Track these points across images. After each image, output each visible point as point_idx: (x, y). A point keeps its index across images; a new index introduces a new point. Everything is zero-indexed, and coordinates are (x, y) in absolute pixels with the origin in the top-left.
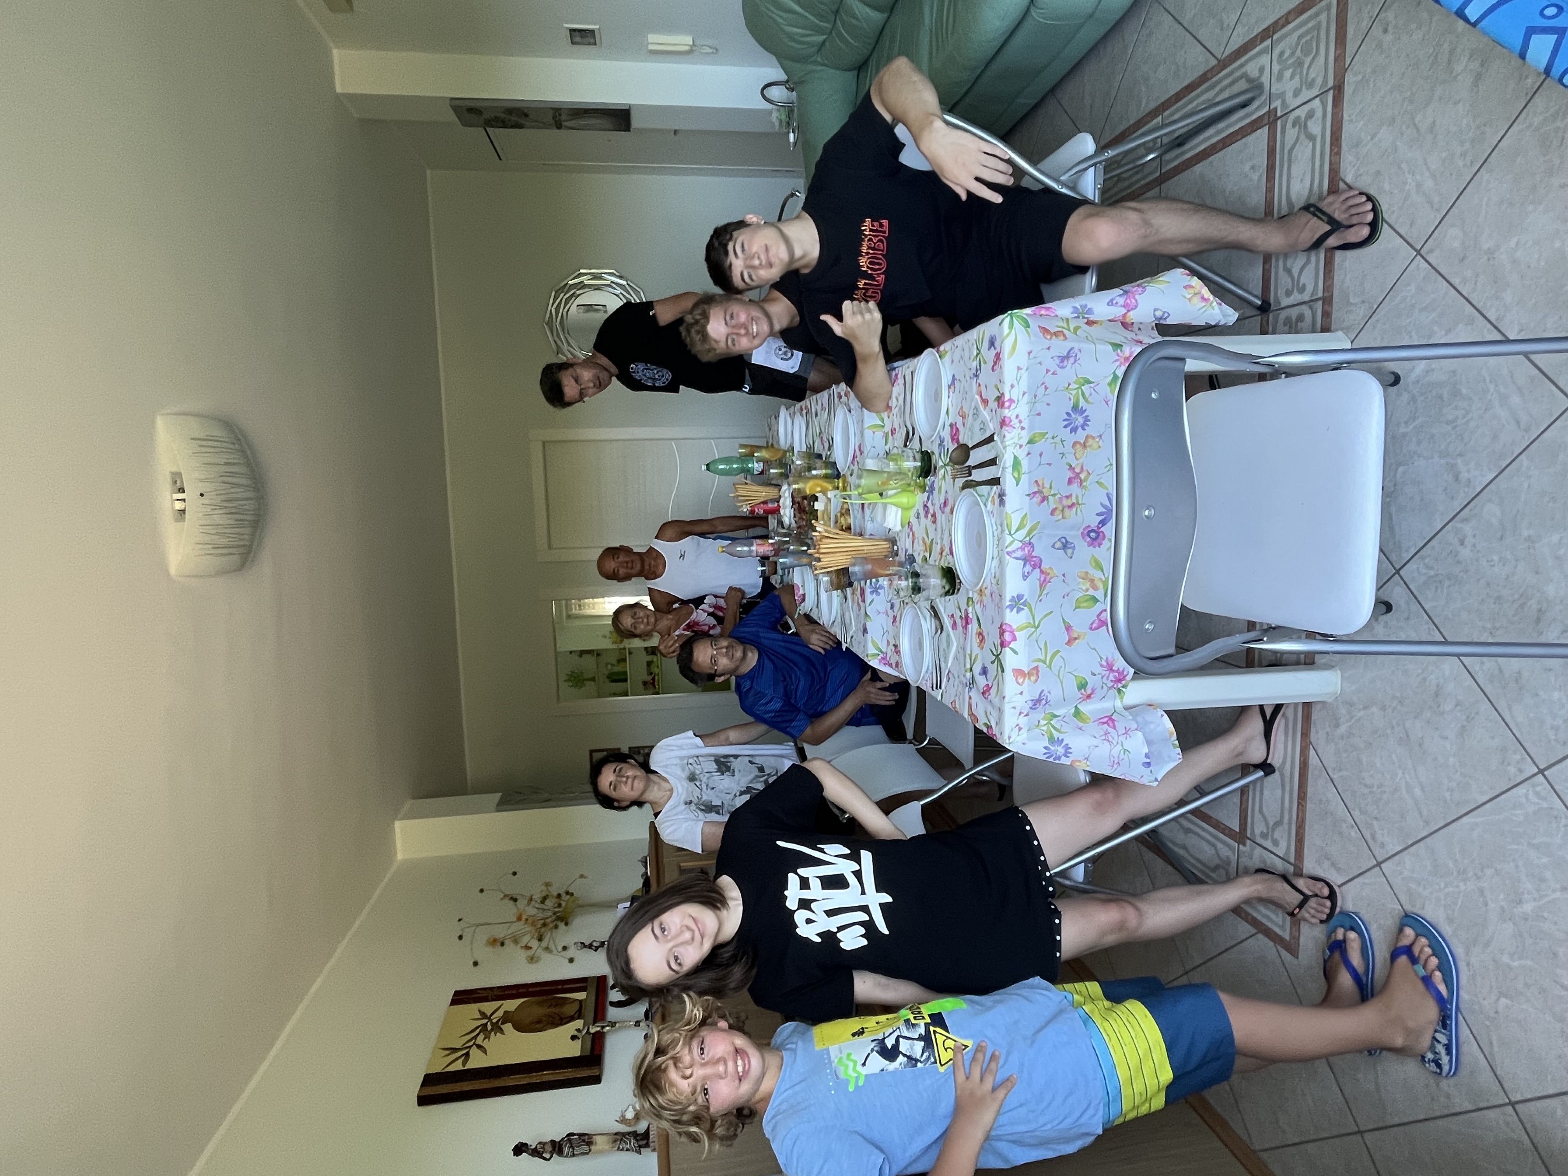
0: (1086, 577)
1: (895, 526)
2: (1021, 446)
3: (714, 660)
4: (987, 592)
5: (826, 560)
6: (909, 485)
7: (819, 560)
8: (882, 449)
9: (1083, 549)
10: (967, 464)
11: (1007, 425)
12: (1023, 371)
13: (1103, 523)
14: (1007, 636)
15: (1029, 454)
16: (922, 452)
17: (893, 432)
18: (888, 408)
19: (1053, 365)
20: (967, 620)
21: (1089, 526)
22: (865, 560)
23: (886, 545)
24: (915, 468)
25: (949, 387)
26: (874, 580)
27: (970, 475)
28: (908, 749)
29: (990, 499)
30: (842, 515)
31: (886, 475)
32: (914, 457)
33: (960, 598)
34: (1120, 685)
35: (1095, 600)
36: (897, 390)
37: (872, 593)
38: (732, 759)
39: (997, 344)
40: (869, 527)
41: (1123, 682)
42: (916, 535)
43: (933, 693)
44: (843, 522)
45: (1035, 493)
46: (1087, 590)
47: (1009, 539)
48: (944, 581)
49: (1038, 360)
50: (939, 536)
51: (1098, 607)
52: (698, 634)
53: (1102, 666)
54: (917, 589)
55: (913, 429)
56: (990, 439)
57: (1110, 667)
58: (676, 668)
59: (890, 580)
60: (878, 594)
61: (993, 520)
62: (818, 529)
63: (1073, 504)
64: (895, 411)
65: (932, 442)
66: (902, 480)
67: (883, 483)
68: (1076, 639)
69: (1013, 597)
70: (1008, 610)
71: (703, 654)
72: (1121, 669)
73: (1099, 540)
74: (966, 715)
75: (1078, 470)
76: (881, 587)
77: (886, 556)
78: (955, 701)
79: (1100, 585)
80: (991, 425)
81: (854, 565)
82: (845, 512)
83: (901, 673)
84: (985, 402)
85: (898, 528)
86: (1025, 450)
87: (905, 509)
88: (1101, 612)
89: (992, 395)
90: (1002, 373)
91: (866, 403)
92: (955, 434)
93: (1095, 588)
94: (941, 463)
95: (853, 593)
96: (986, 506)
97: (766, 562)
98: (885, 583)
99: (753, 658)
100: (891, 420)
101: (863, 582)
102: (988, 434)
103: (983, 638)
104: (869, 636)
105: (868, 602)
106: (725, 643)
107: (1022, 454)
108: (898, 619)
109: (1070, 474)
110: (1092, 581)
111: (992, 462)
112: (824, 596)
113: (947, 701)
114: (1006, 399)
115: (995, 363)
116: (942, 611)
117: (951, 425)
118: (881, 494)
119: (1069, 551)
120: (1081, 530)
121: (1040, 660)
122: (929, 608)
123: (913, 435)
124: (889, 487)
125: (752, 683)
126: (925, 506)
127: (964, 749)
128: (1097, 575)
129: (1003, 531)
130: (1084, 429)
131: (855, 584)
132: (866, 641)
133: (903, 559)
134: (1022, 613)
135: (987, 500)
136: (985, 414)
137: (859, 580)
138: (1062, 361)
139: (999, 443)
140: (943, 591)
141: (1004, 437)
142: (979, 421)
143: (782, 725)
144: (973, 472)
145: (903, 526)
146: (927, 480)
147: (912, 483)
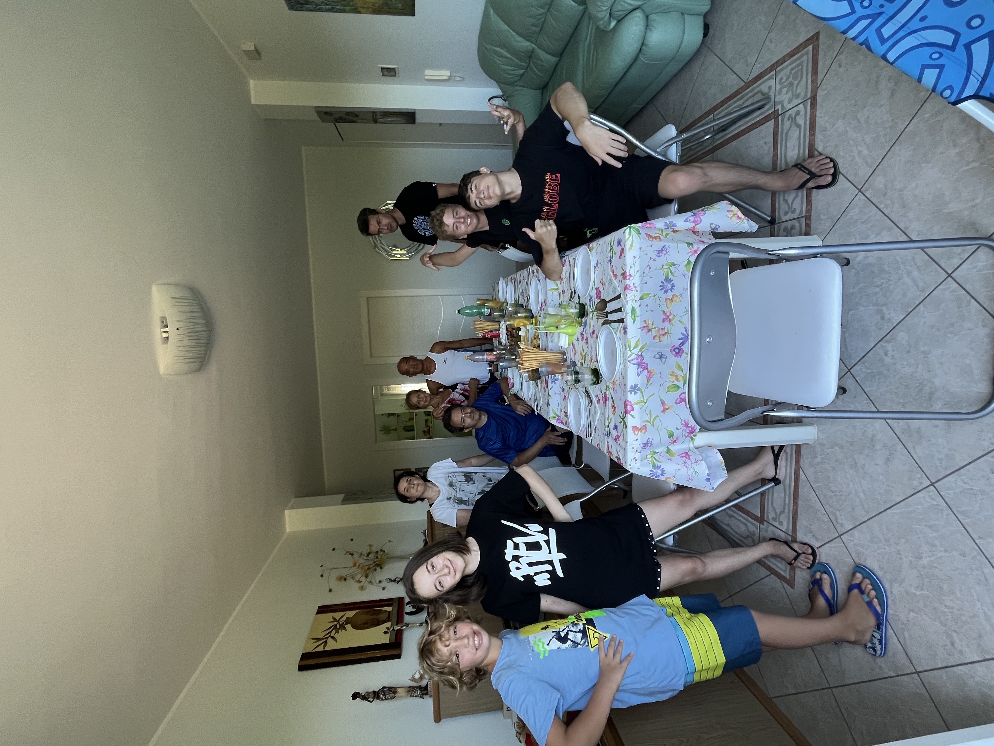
0: (673, 374)
1: (565, 345)
2: (636, 301)
3: (463, 420)
4: (617, 383)
5: (526, 364)
6: (573, 322)
7: (522, 364)
8: (557, 302)
9: (672, 359)
10: (605, 311)
11: (629, 289)
12: (637, 259)
13: (682, 344)
14: (629, 408)
15: (640, 305)
16: (580, 304)
17: (563, 292)
18: (561, 278)
19: (654, 256)
20: (606, 399)
21: (674, 346)
22: (548, 364)
23: (559, 356)
24: (576, 313)
25: (595, 267)
26: (553, 375)
27: (607, 317)
28: (572, 470)
29: (619, 330)
30: (535, 339)
31: (559, 317)
32: (576, 307)
33: (602, 386)
34: (692, 435)
35: (678, 387)
36: (566, 269)
37: (552, 382)
38: (473, 474)
39: (622, 244)
40: (550, 346)
41: (694, 433)
42: (577, 351)
43: (587, 439)
44: (535, 343)
45: (644, 327)
46: (673, 382)
47: (629, 353)
48: (593, 376)
49: (646, 252)
50: (590, 351)
51: (680, 391)
52: (454, 405)
53: (682, 424)
54: (577, 381)
55: (575, 290)
56: (619, 297)
57: (687, 425)
58: (442, 423)
59: (562, 375)
60: (555, 383)
61: (621, 342)
62: (521, 347)
63: (665, 334)
64: (564, 280)
65: (586, 298)
66: (569, 319)
67: (558, 322)
68: (667, 409)
69: (632, 386)
70: (629, 393)
71: (457, 417)
72: (693, 426)
73: (680, 354)
74: (605, 452)
75: (668, 314)
76: (557, 379)
77: (560, 362)
78: (599, 444)
79: (681, 379)
80: (619, 289)
81: (542, 367)
82: (537, 337)
83: (568, 427)
84: (616, 276)
85: (567, 346)
86: (638, 303)
87: (570, 335)
88: (682, 394)
89: (619, 272)
90: (625, 260)
91: (548, 275)
92: (598, 294)
93: (677, 380)
94: (591, 310)
95: (541, 383)
96: (616, 334)
97: (492, 364)
98: (559, 377)
99: (485, 419)
100: (563, 285)
101: (547, 377)
102: (617, 294)
103: (615, 408)
104: (550, 407)
105: (549, 388)
106: (469, 410)
107: (636, 305)
108: (566, 397)
109: (664, 317)
110: (676, 376)
111: (620, 310)
112: (525, 384)
113: (595, 444)
114: (628, 274)
115: (621, 255)
116: (592, 393)
117: (596, 289)
118: (557, 327)
119: (664, 360)
120: (670, 348)
121: (647, 421)
122: (584, 391)
123: (575, 294)
124: (562, 323)
125: (484, 433)
126: (582, 334)
127: (604, 470)
128: (679, 373)
129: (626, 349)
130: (672, 291)
131: (543, 378)
132: (548, 410)
133: (569, 364)
134: (637, 395)
135: (617, 331)
136: (616, 282)
137: (545, 376)
138: (659, 253)
139: (623, 299)
140: (592, 382)
141: (627, 295)
142: (612, 287)
143: (502, 456)
144: (609, 315)
145: (569, 346)
146: (583, 320)
147: (574, 321)
